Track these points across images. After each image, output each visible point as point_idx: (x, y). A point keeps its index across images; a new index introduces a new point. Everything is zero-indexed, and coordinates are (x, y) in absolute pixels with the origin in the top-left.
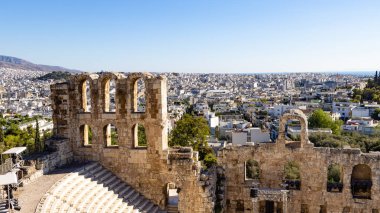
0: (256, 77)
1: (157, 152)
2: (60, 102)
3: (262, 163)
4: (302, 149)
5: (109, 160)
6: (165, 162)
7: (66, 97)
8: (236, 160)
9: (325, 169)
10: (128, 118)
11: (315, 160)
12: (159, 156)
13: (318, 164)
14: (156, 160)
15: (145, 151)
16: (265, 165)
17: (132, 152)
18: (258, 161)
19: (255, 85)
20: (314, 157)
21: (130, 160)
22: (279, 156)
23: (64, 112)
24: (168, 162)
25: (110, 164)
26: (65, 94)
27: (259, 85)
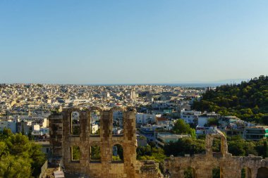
0: (107, 88)
1: (132, 165)
2: (57, 129)
3: (197, 168)
4: (224, 158)
5: (94, 172)
6: (137, 172)
7: (61, 125)
8: (179, 168)
9: (240, 171)
10: (110, 140)
11: (233, 166)
12: (134, 167)
13: (235, 168)
14: (131, 171)
15: (122, 165)
16: (199, 170)
17: (113, 165)
18: (194, 167)
19: (108, 95)
20: (232, 163)
21: (111, 172)
22: (208, 163)
23: (60, 137)
24: (140, 172)
25: (95, 175)
26: (60, 122)
27: (111, 95)
